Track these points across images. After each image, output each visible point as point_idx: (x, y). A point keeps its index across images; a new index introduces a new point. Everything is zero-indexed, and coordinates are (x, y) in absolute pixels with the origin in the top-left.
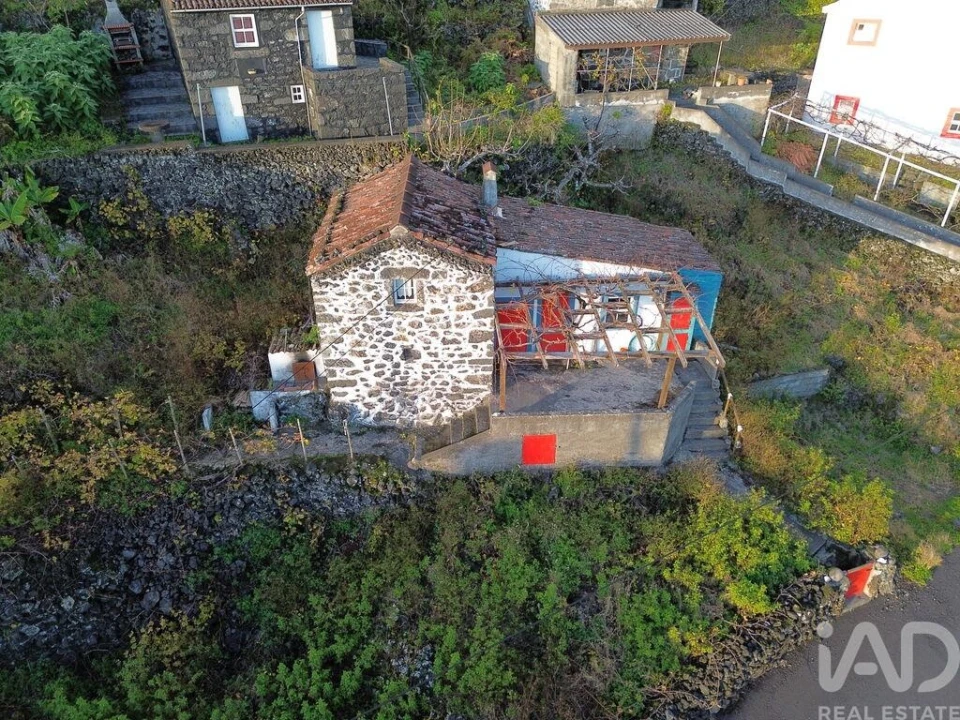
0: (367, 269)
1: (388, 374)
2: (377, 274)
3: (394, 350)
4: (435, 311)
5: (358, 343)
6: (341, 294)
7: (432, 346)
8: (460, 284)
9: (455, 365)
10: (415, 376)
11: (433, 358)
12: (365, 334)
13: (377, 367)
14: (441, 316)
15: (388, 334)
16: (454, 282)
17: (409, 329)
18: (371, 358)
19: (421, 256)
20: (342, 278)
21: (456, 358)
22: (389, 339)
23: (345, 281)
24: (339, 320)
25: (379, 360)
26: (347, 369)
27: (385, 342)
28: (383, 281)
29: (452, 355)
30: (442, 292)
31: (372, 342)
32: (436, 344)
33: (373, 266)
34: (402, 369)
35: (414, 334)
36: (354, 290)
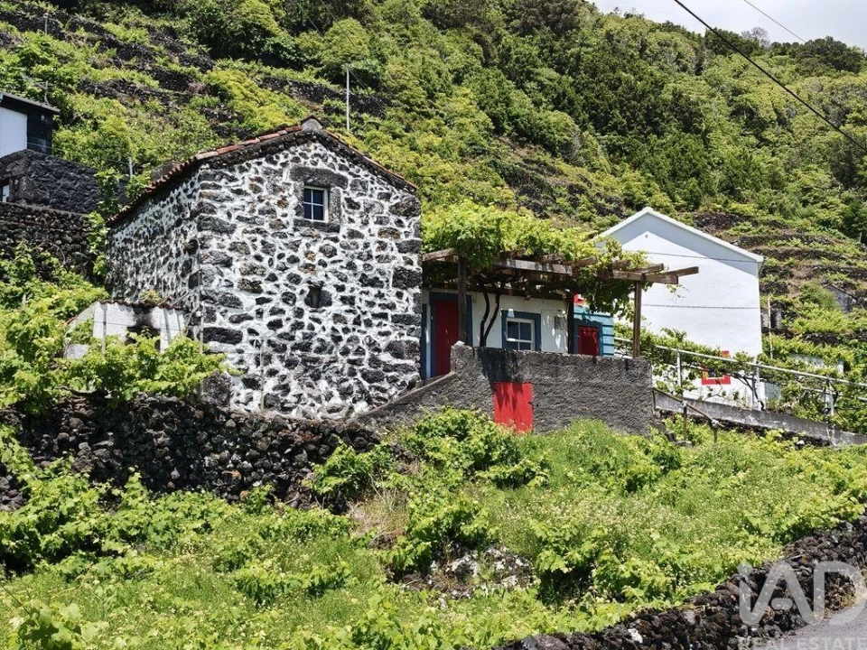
0: (275, 163)
1: (286, 328)
2: (286, 173)
3: (299, 288)
4: (353, 234)
5: (252, 270)
6: (239, 192)
7: (348, 286)
8: (382, 202)
9: (376, 322)
10: (322, 335)
11: (347, 307)
12: (263, 255)
13: (273, 312)
14: (360, 242)
15: (294, 260)
16: (375, 198)
17: (320, 256)
18: (267, 296)
19: (338, 159)
20: (242, 170)
21: (377, 310)
22: (294, 269)
23: (245, 174)
24: (230, 231)
25: (277, 301)
26: (232, 313)
27: (288, 272)
28: (292, 182)
29: (371, 304)
30: (362, 209)
31: (270, 270)
32: (352, 283)
33: (282, 160)
34: (306, 320)
35: (325, 265)
36: (256, 190)
